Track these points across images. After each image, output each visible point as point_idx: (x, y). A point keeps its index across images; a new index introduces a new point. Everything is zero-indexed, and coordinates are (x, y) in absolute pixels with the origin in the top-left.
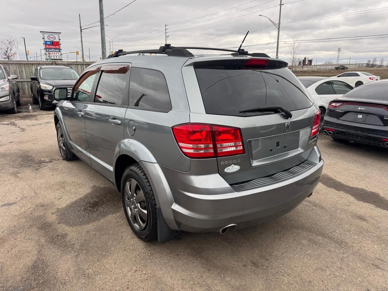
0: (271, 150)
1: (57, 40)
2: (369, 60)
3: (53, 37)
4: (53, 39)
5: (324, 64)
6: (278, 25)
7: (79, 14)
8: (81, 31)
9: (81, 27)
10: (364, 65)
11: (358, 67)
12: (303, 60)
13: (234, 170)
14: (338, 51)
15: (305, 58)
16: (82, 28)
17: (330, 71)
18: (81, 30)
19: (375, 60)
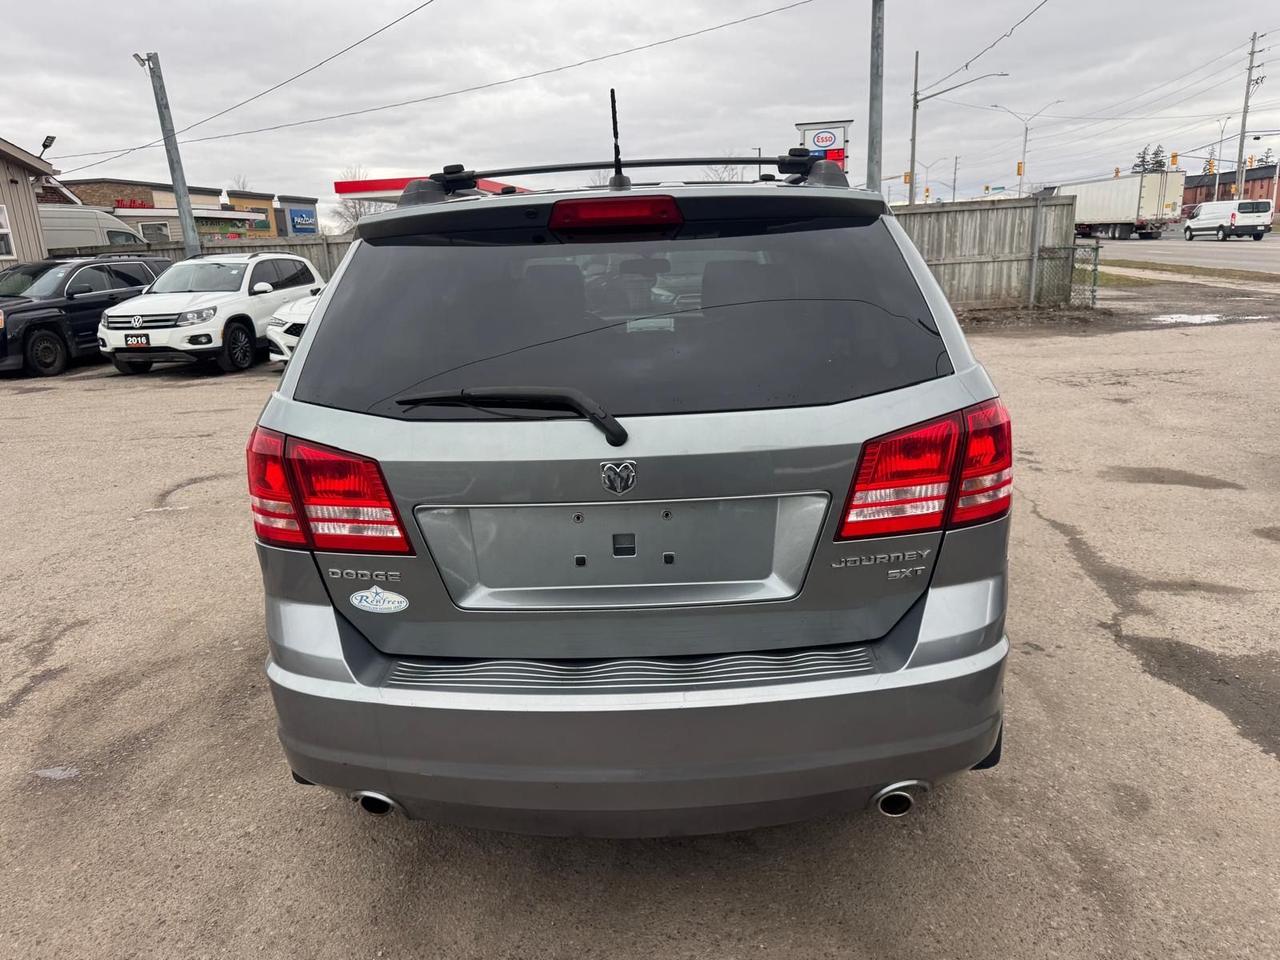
0: (581, 562)
1: (838, 145)
3: (829, 135)
4: (828, 143)
7: (917, 53)
8: (916, 107)
9: (916, 94)
13: (386, 605)
16: (919, 98)
18: (916, 102)
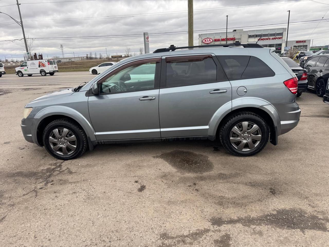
2: (87, 54)
5: (53, 58)
6: (21, 23)
10: (85, 58)
11: (81, 60)
12: (34, 55)
14: (61, 47)
15: (35, 54)
17: (64, 63)
19: (91, 54)
